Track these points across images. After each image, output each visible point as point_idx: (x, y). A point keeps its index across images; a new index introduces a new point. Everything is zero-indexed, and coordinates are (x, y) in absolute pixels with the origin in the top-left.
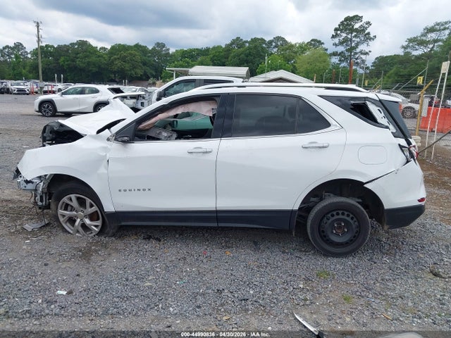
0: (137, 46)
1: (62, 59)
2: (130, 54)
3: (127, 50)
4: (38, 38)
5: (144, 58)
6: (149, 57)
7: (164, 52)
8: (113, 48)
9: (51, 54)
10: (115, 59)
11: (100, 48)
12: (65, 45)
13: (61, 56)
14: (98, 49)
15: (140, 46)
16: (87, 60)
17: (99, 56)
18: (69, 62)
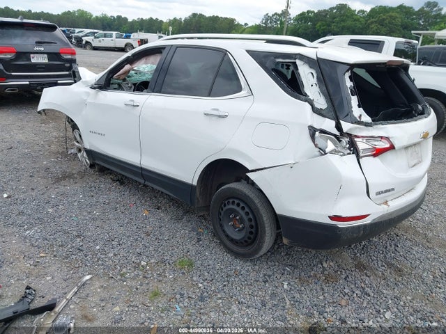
0: (401, 7)
1: (319, 24)
2: (391, 17)
3: (388, 12)
4: (288, 4)
5: (406, 20)
6: (413, 19)
7: (433, 14)
8: (373, 10)
9: (310, 19)
10: (372, 23)
11: (359, 12)
12: (325, 10)
13: (318, 21)
14: (356, 12)
15: (405, 7)
16: (343, 24)
17: (355, 20)
18: (325, 27)
